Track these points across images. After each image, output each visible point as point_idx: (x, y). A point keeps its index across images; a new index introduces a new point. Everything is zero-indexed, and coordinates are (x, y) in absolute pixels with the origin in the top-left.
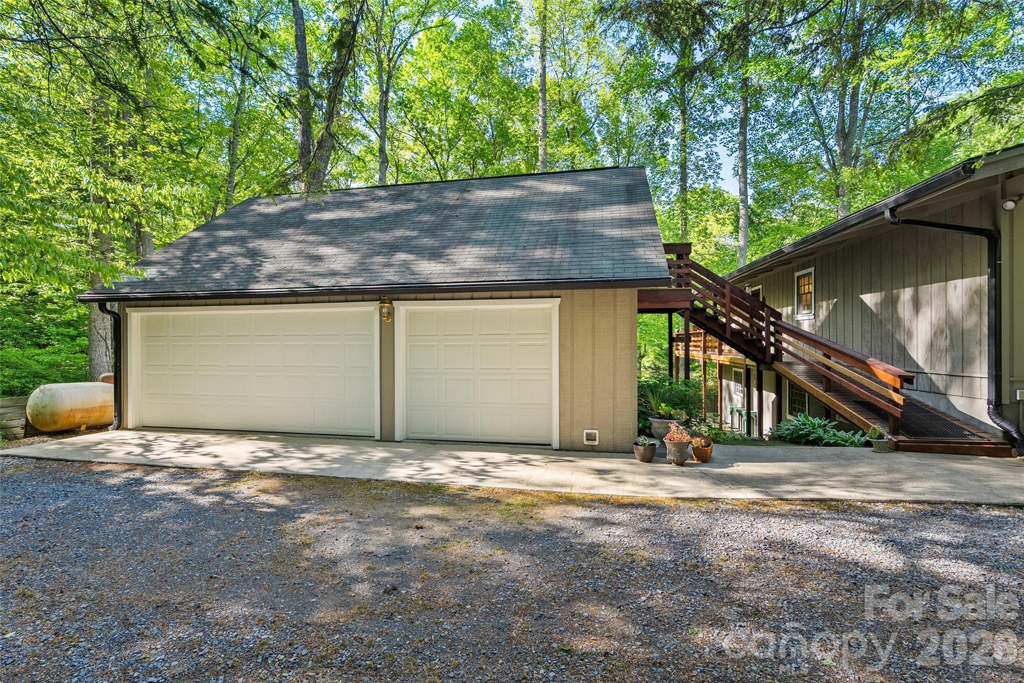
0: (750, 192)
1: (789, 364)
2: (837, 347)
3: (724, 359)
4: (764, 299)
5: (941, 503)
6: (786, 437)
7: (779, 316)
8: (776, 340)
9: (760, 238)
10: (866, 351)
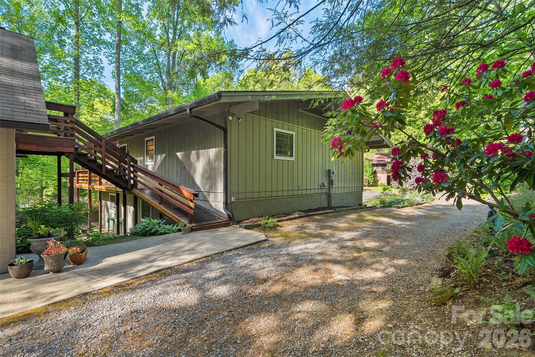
0: (122, 90)
1: (141, 190)
2: (166, 180)
3: (103, 188)
4: (128, 152)
5: (210, 256)
6: (139, 233)
7: (136, 162)
8: (134, 176)
9: (128, 118)
10: (178, 182)
